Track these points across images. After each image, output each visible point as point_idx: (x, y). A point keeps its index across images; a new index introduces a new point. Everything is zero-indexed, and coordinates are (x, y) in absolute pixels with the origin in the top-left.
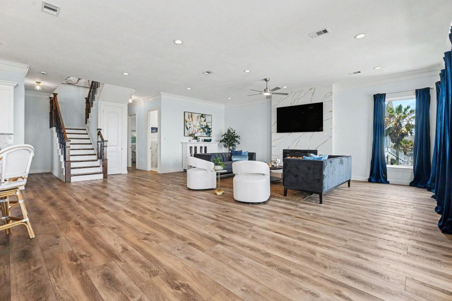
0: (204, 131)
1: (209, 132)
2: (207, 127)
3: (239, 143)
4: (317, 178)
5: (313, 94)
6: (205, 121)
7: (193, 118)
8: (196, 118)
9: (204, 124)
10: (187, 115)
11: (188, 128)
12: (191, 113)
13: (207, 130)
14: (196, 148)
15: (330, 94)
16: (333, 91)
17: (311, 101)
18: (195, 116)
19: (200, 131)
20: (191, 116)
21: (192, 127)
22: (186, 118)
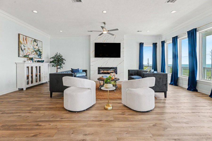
0: (37, 54)
1: (40, 55)
2: (39, 50)
3: (64, 64)
4: (164, 83)
5: (115, 38)
6: (37, 45)
7: (27, 41)
8: (30, 41)
9: (37, 47)
10: (21, 37)
11: (23, 49)
12: (26, 36)
13: (39, 53)
14: (32, 67)
15: (123, 39)
16: (124, 38)
17: (114, 42)
18: (29, 40)
19: (34, 53)
20: (26, 39)
21: (27, 49)
22: (20, 40)
